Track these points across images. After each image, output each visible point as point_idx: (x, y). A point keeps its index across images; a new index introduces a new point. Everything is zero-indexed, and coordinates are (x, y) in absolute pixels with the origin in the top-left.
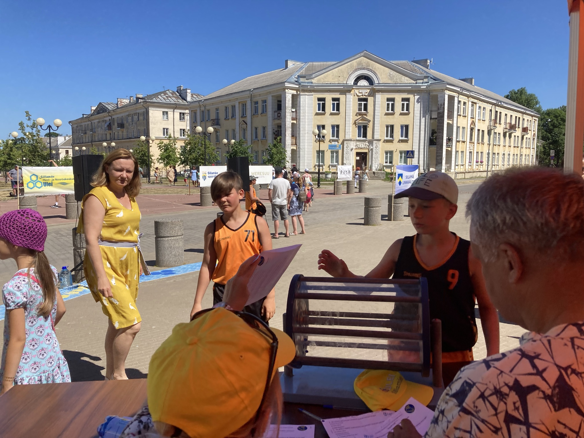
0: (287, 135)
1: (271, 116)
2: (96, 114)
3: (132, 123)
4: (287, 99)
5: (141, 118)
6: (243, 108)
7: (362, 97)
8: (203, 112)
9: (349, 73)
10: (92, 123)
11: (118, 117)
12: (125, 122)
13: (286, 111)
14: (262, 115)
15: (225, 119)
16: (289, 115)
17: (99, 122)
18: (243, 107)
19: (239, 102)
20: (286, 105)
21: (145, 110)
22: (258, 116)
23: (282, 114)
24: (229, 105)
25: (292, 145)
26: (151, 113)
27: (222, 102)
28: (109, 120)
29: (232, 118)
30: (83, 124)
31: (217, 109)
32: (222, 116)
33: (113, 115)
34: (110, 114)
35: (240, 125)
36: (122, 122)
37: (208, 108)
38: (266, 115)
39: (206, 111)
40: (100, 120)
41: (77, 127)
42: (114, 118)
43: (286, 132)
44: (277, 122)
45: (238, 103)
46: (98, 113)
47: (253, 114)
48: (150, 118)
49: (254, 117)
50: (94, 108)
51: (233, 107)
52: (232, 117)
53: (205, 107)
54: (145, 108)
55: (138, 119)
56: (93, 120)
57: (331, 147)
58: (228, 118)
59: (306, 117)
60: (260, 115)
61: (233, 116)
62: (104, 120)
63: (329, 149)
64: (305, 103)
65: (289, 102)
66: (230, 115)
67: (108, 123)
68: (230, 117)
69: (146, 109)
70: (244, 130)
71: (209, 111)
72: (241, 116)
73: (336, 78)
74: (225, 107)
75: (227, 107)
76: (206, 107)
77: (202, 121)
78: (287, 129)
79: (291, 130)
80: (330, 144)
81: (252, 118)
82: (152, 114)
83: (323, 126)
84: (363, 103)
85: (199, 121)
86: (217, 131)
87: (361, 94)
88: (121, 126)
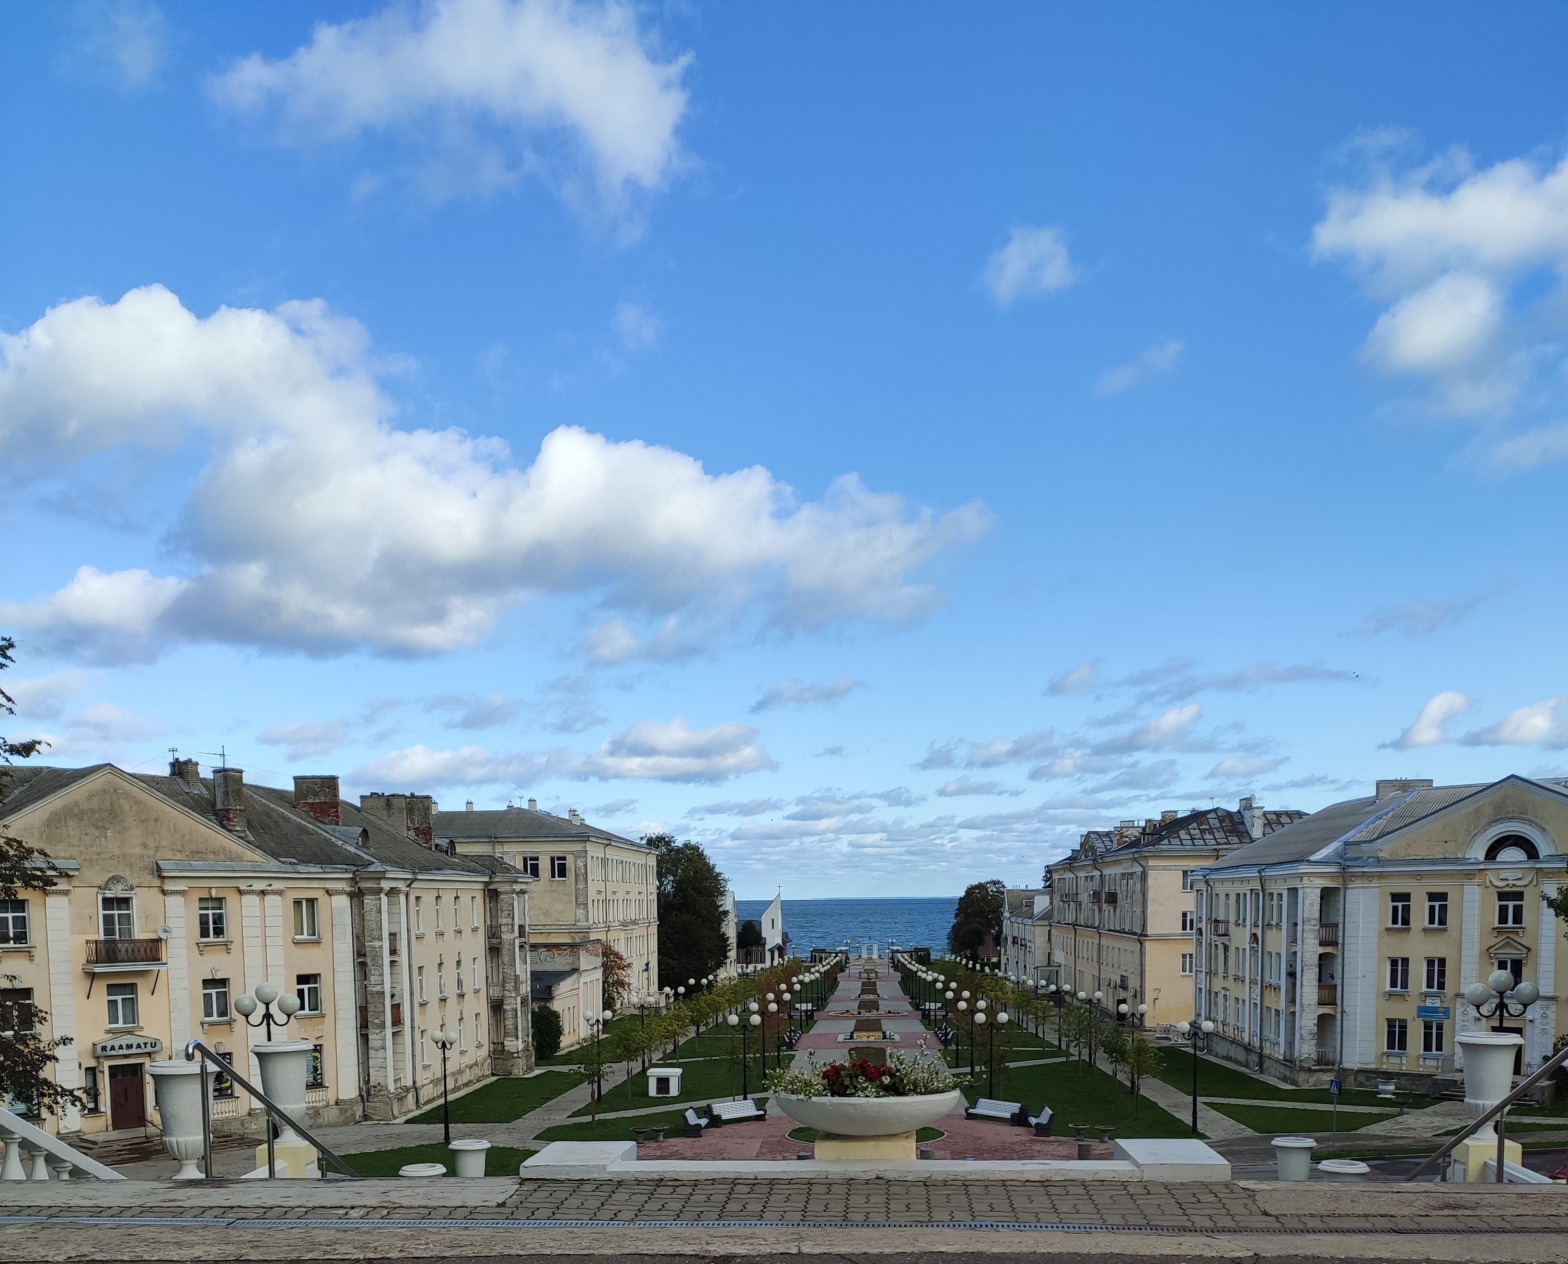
0: (1305, 982)
1: (1286, 934)
3: (1127, 897)
4: (1307, 902)
7: (1507, 889)
9: (1470, 833)
10: (1077, 877)
11: (1110, 875)
12: (1118, 890)
13: (1305, 927)
14: (1276, 928)
15: (1236, 923)
16: (1313, 936)
21: (1142, 870)
22: (1272, 929)
24: (1241, 890)
25: (1319, 1004)
28: (1098, 878)
29: (1243, 923)
30: (1065, 875)
33: (1104, 868)
35: (1251, 943)
36: (1115, 889)
37: (1216, 890)
38: (1281, 930)
40: (1088, 875)
41: (1059, 877)
42: (1105, 876)
43: (1304, 977)
45: (1250, 892)
46: (1084, 855)
47: (1266, 923)
48: (1149, 891)
49: (1267, 929)
50: (1081, 839)
53: (1213, 886)
57: (1424, 1010)
58: (1239, 922)
59: (1359, 940)
63: (1419, 1016)
64: (1356, 907)
65: (1312, 907)
66: (1242, 916)
67: (1096, 886)
68: (1242, 920)
69: (1144, 867)
70: (1257, 955)
71: (1217, 897)
72: (1253, 922)
73: (1438, 845)
74: (1236, 895)
75: (1238, 897)
78: (1305, 968)
79: (1317, 970)
80: (1422, 1004)
81: (1264, 932)
82: (1155, 878)
83: (1405, 961)
84: (1511, 904)
85: (1204, 918)
86: (1226, 948)
87: (1505, 883)
88: (1112, 899)
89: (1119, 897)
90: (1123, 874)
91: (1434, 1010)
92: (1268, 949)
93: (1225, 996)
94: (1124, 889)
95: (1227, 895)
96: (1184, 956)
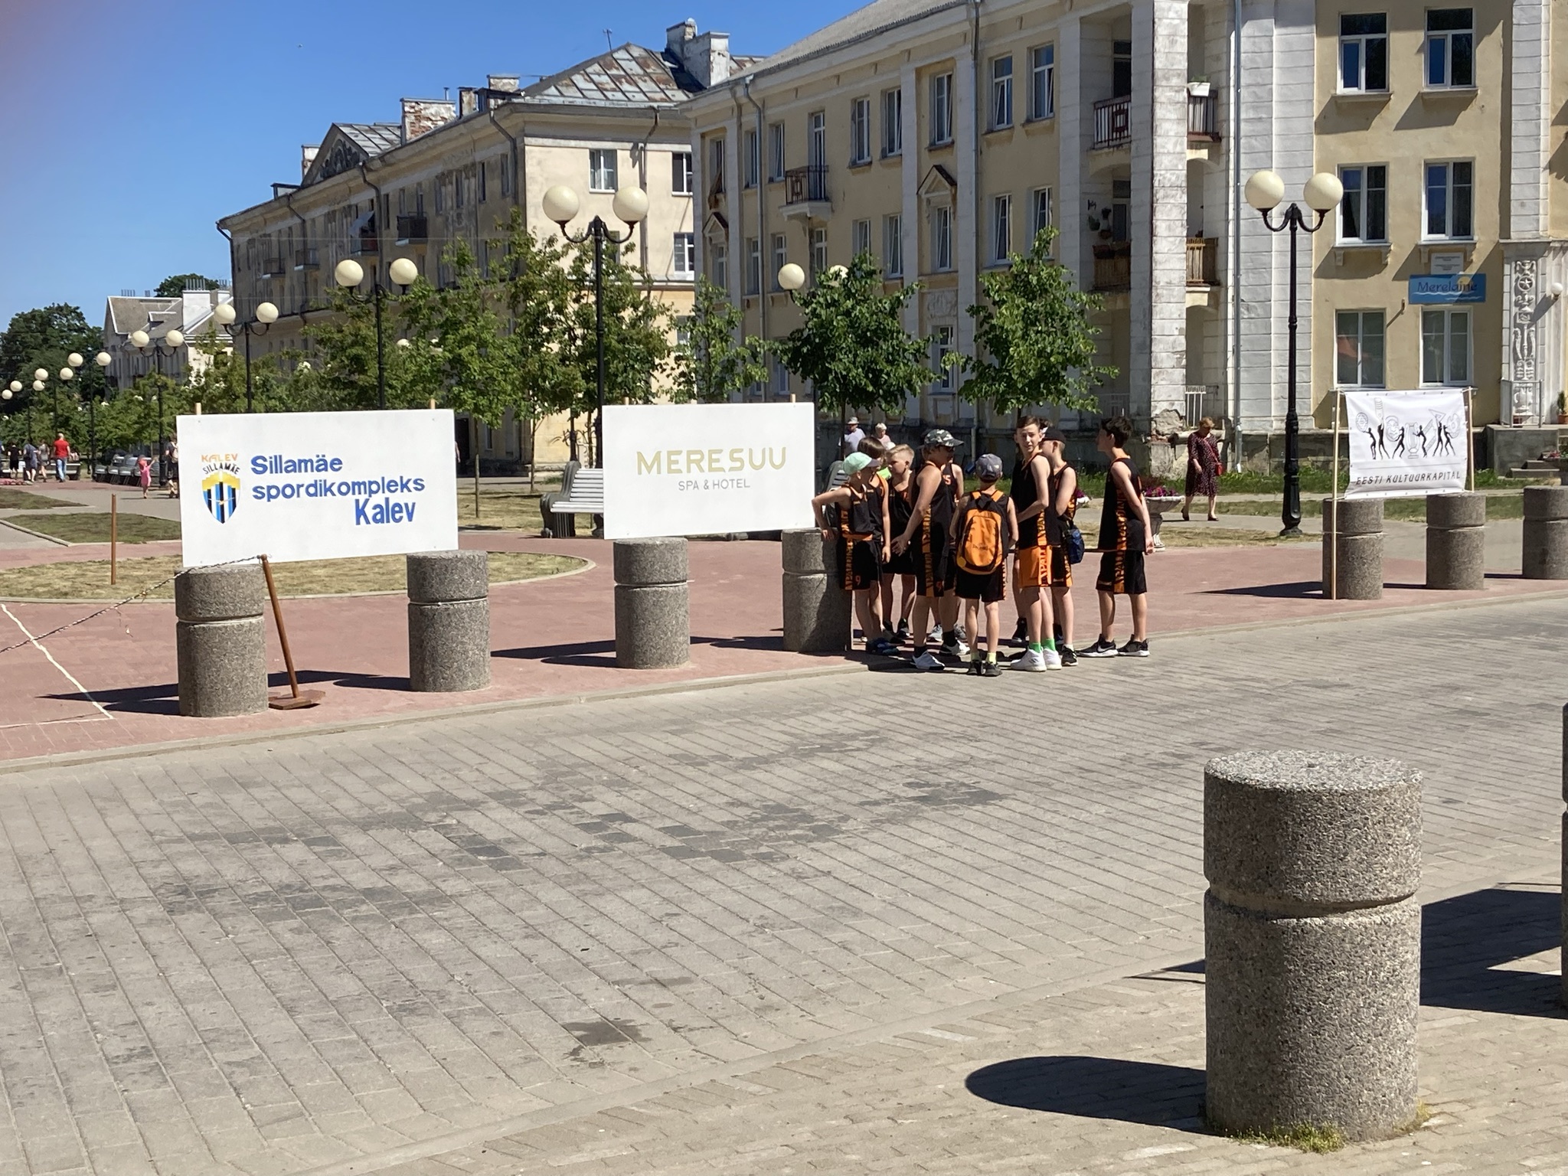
0: (1161, 227)
1: (1077, 132)
2: (319, 178)
3: (459, 216)
4: (1161, 30)
5: (494, 185)
6: (940, 102)
8: (753, 134)
10: (304, 221)
11: (403, 190)
12: (430, 211)
13: (1157, 94)
14: (1030, 127)
15: (853, 165)
16: (1173, 116)
17: (330, 217)
18: (940, 91)
19: (919, 72)
20: (1158, 65)
21: (506, 148)
22: (1010, 138)
23: (1135, 116)
24: (872, 87)
25: (1189, 284)
26: (535, 161)
27: (838, 77)
28: (368, 204)
29: (884, 156)
30: (272, 229)
31: (816, 118)
32: (838, 150)
33: (385, 180)
34: (370, 177)
35: (923, 190)
36: (420, 211)
37: (773, 114)
38: (1051, 129)
39: (766, 129)
40: (336, 207)
41: (251, 242)
42: (387, 196)
43: (1158, 215)
44: (1107, 159)
45: (914, 76)
46: (327, 176)
47: (984, 128)
48: (528, 187)
49: (989, 144)
50: (311, 154)
51: (892, 99)
52: (883, 151)
53: (761, 112)
54: (509, 137)
55: (480, 195)
56: (307, 208)
58: (867, 159)
59: (1276, 127)
60: (1019, 131)
61: (891, 145)
62: (350, 206)
64: (1265, 47)
65: (1173, 43)
66: (876, 142)
67: (362, 222)
68: (876, 153)
69: (513, 141)
70: (944, 217)
71: (777, 128)
72: (926, 143)
74: (854, 101)
75: (861, 104)
76: (769, 112)
77: (747, 186)
78: (1160, 194)
79: (1185, 199)
81: (978, 152)
82: (539, 163)
83: (1376, 173)
86: (817, 231)
89: (434, 223)
90: (442, 178)
91: (1449, 283)
92: (992, 189)
94: (449, 203)
95: (816, 114)
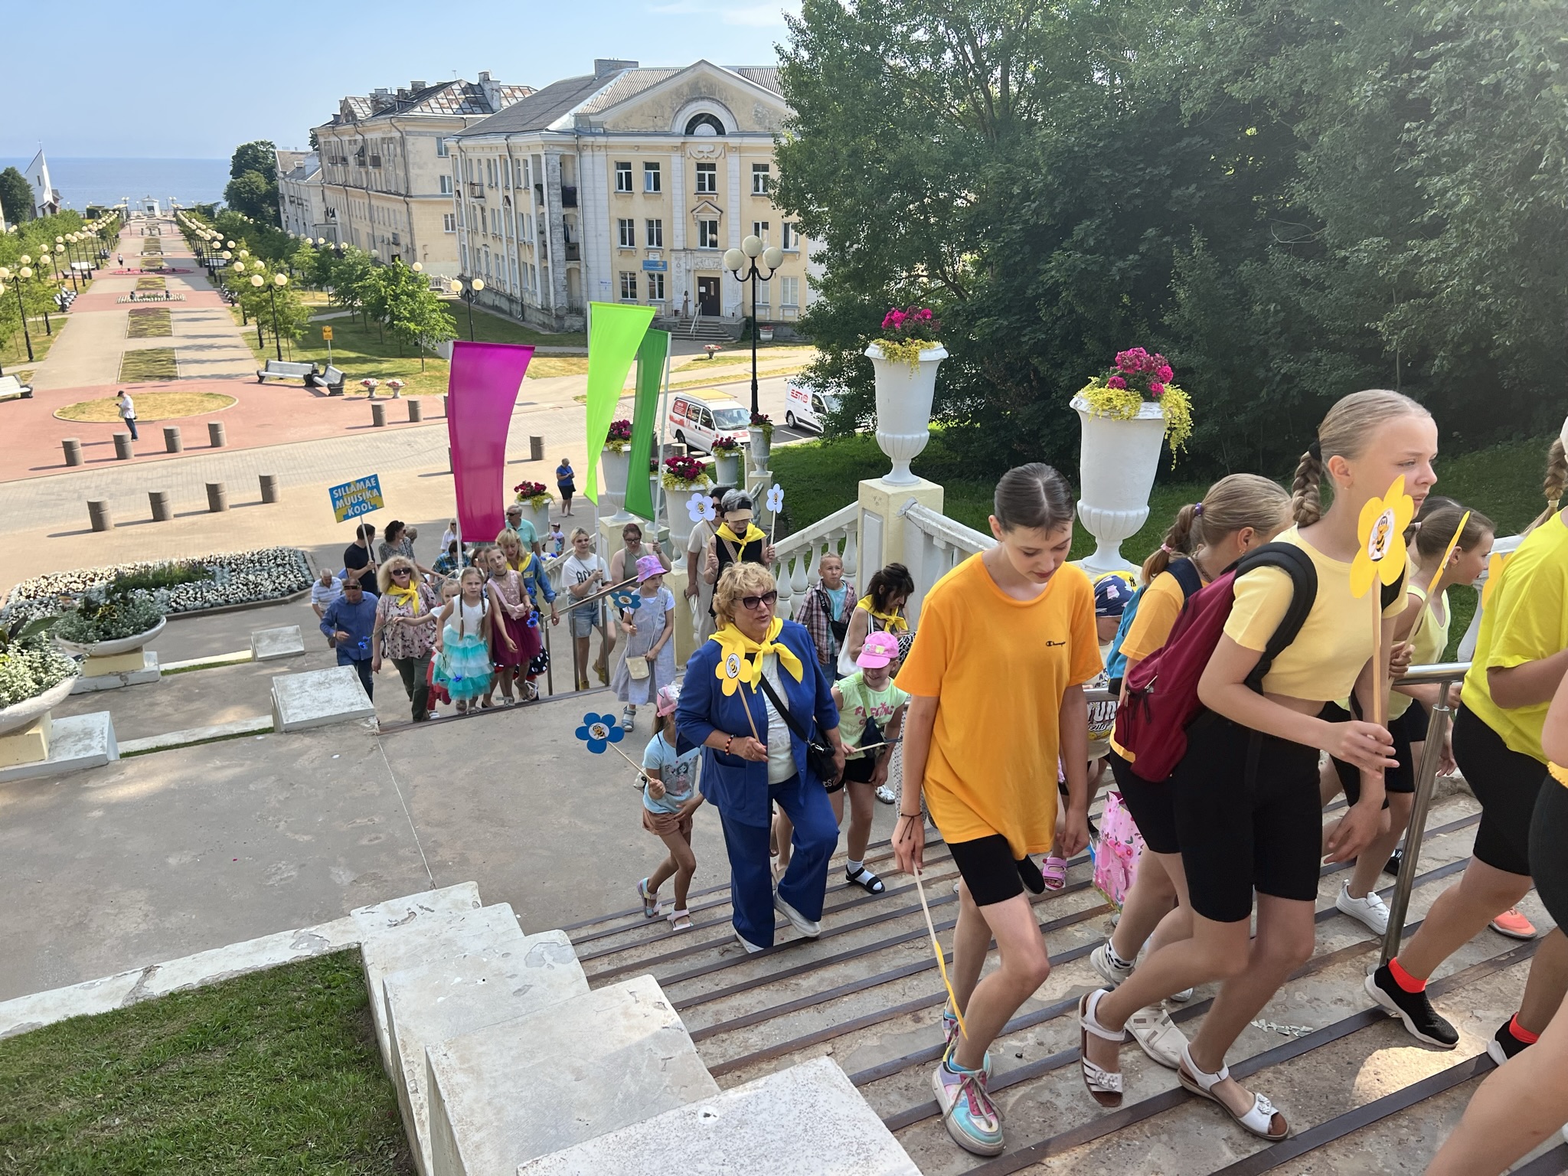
0: (554, 240)
1: (533, 197)
2: (343, 118)
3: (389, 160)
4: (550, 167)
5: (398, 150)
7: (704, 160)
9: (674, 109)
10: (341, 140)
12: (381, 154)
13: (550, 191)
15: (489, 186)
16: (556, 199)
17: (350, 142)
20: (549, 180)
22: (521, 193)
23: (545, 198)
24: (491, 157)
25: (568, 260)
27: (482, 148)
28: (360, 142)
32: (485, 178)
33: (364, 132)
34: (358, 129)
35: (504, 204)
38: (529, 193)
39: (468, 161)
40: (351, 138)
41: (325, 143)
42: (367, 140)
43: (553, 236)
44: (542, 210)
45: (498, 158)
46: (347, 121)
47: (516, 186)
49: (517, 193)
50: (339, 103)
51: (495, 160)
55: (395, 153)
56: (343, 134)
57: (647, 264)
59: (596, 203)
60: (522, 190)
61: (496, 184)
63: (644, 269)
64: (590, 173)
65: (554, 172)
67: (358, 150)
70: (510, 216)
71: (471, 161)
72: (504, 186)
73: (650, 119)
74: (487, 159)
76: (467, 154)
78: (553, 228)
79: (562, 229)
80: (646, 258)
81: (515, 195)
82: (413, 144)
83: (631, 222)
84: (707, 173)
85: (461, 180)
86: (483, 209)
87: (701, 155)
88: (376, 162)
89: (383, 160)
90: (383, 139)
91: (655, 264)
92: (519, 211)
93: (486, 252)
94: (386, 152)
95: (479, 160)
96: (446, 216)
